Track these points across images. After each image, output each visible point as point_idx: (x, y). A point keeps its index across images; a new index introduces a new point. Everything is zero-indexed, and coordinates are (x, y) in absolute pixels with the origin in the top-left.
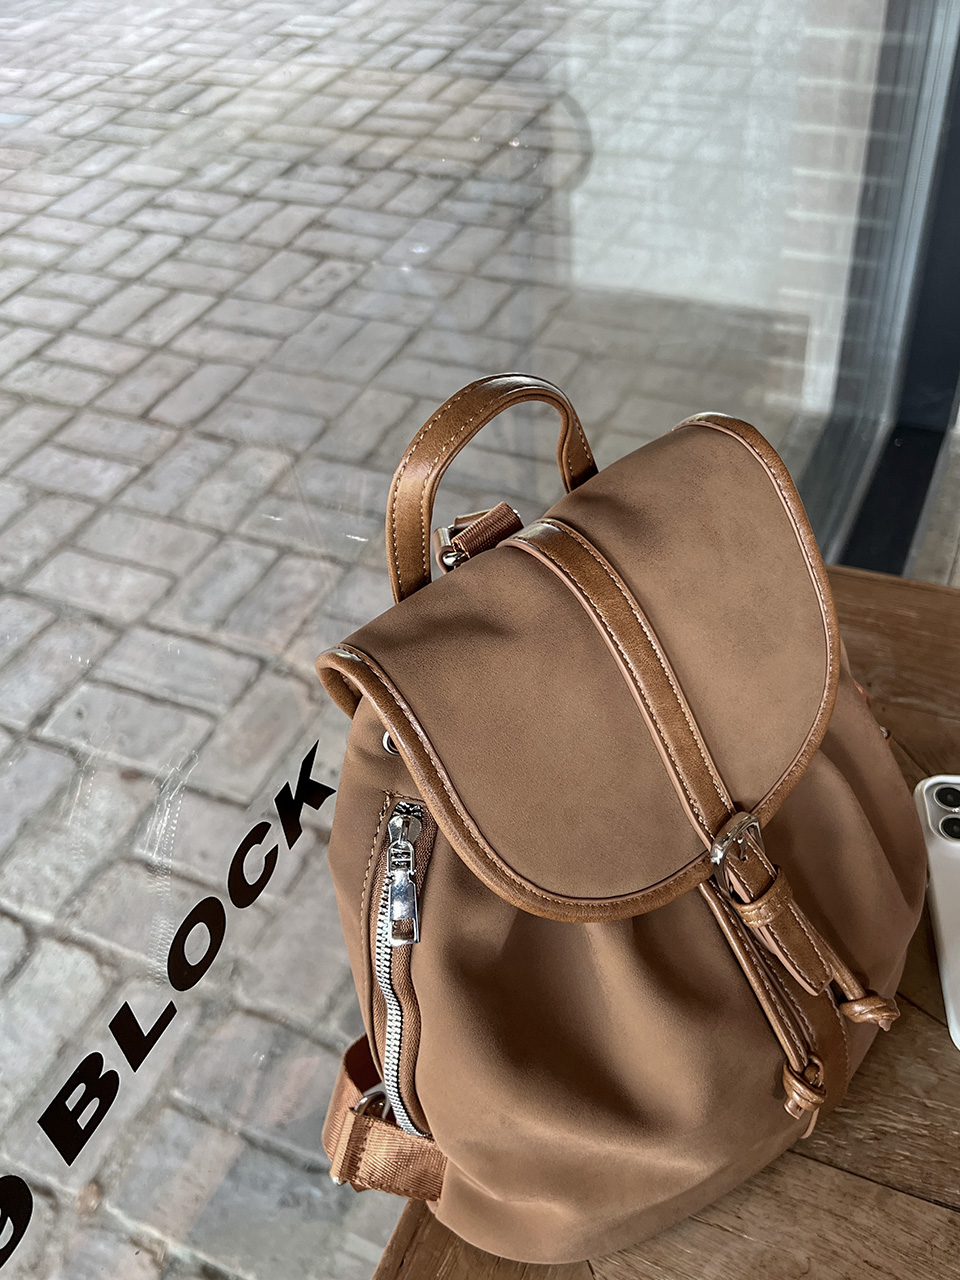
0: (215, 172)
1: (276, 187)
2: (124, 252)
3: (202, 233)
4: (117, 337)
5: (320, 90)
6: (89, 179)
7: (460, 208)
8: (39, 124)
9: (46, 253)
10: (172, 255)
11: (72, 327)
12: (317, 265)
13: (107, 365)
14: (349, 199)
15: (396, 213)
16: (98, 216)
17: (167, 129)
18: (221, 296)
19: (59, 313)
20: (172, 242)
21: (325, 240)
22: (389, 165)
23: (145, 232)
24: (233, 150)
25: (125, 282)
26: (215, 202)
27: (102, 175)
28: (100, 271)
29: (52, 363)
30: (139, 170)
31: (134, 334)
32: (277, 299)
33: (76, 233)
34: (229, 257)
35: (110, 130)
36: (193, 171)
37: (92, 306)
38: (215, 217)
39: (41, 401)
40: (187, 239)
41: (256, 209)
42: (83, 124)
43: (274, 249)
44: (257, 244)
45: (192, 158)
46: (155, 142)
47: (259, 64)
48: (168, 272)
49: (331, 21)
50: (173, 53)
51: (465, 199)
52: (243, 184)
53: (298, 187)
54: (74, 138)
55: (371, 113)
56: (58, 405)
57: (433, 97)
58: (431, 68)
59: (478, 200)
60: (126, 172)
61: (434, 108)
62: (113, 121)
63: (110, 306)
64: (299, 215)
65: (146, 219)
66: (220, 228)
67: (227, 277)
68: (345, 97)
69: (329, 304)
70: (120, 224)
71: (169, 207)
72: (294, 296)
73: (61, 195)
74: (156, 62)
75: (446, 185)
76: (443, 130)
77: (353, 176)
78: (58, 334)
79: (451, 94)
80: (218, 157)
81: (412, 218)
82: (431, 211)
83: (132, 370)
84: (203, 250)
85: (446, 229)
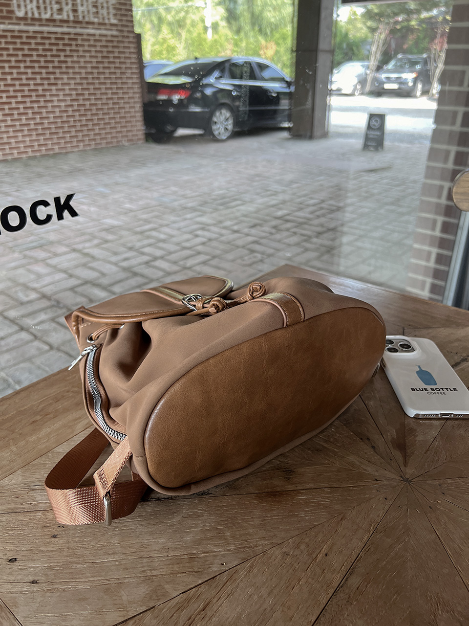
0: (228, 223)
1: (246, 230)
2: (188, 240)
3: (216, 239)
4: (175, 263)
5: (273, 206)
6: (185, 219)
7: (308, 245)
8: (176, 203)
9: (162, 236)
10: (203, 244)
11: (162, 258)
12: (251, 254)
13: (168, 270)
14: (270, 237)
15: (284, 243)
16: (184, 230)
17: (216, 210)
18: (214, 257)
19: (159, 253)
20: (204, 240)
21: (257, 247)
22: (288, 230)
23: (197, 236)
24: (236, 218)
25: (185, 248)
26: (224, 231)
27: (191, 219)
28: (178, 244)
29: (150, 266)
30: (204, 219)
31: (181, 263)
32: (233, 261)
33: (175, 233)
34: (222, 247)
35: (199, 208)
36: (221, 222)
37: (170, 253)
38: (222, 235)
39: (142, 276)
40: (210, 240)
41: (237, 235)
42: (190, 205)
43: (238, 247)
44: (233, 245)
45: (222, 218)
46: (211, 213)
47: (255, 197)
48: (200, 248)
49: (286, 188)
50: (228, 190)
51: (311, 243)
52: (236, 228)
53: (253, 231)
54: (185, 208)
55: (288, 215)
56: (147, 278)
57: (312, 213)
58: (314, 205)
59: (315, 244)
60: (199, 219)
61: (311, 216)
62: (201, 205)
63: (177, 254)
64: (250, 239)
65: (199, 232)
66: (223, 238)
67: (218, 252)
68: (280, 209)
69: (250, 265)
70: (191, 233)
71: (208, 230)
72: (239, 261)
73: (174, 222)
74: (221, 192)
75: (305, 238)
76: (311, 222)
77: (274, 231)
78: (156, 259)
79: (318, 213)
80: (231, 219)
81: (289, 245)
82: (297, 244)
83: (175, 273)
84: (214, 244)
85: (299, 250)
